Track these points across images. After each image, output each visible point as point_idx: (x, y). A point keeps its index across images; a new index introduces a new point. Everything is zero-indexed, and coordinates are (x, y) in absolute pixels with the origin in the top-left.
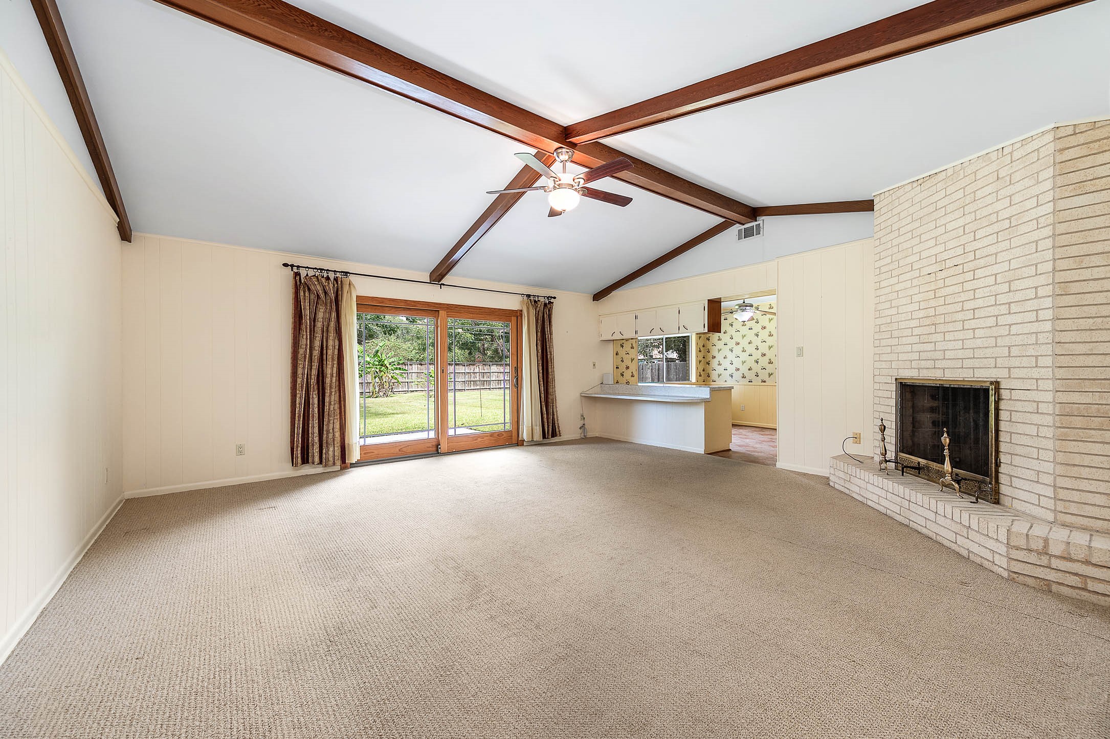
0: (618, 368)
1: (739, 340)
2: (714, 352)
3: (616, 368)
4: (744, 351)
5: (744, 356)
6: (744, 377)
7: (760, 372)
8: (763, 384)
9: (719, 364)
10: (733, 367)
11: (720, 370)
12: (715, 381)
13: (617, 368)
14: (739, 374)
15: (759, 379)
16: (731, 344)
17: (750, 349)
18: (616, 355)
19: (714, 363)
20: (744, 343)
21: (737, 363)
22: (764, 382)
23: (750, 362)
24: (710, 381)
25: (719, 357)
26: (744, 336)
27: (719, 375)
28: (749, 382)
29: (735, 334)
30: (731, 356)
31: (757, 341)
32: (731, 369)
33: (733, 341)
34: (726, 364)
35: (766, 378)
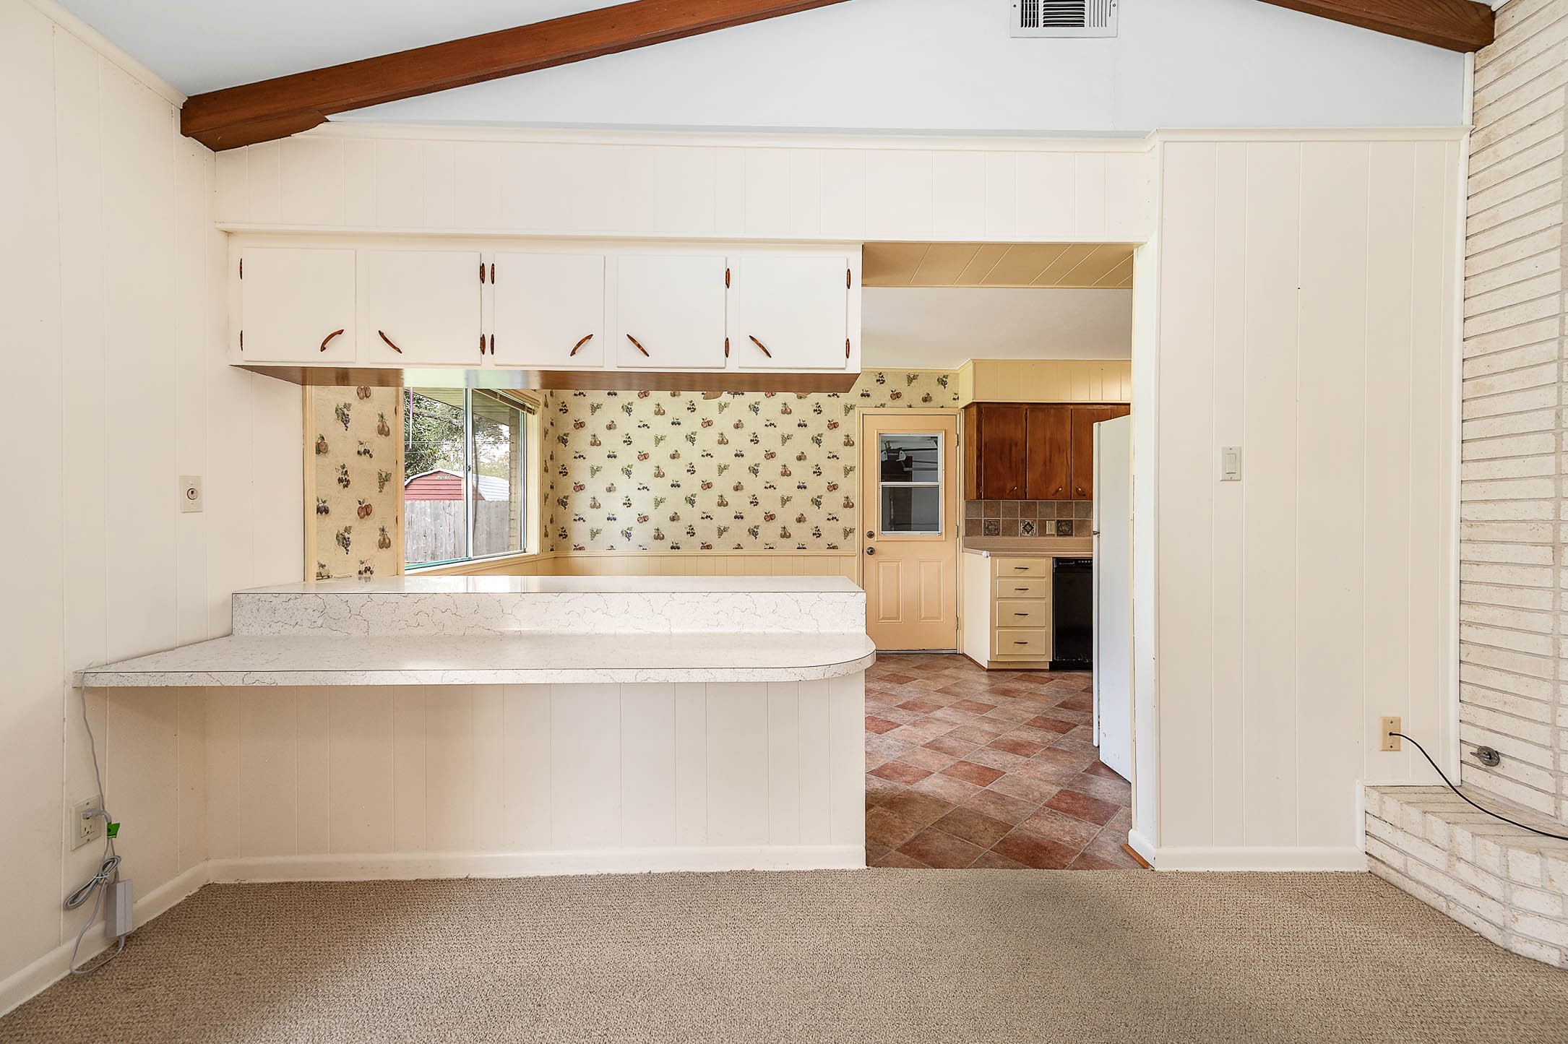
0: (327, 511)
1: (649, 448)
2: (580, 473)
3: (319, 510)
4: (659, 474)
5: (660, 488)
6: (659, 537)
7: (699, 525)
8: (706, 552)
9: (595, 505)
10: (633, 513)
11: (595, 519)
12: (580, 549)
13: (323, 510)
14: (649, 530)
15: (697, 540)
16: (627, 456)
17: (675, 471)
18: (318, 451)
19: (580, 503)
20: (659, 456)
21: (643, 503)
22: (709, 547)
23: (675, 502)
24: (567, 549)
25: (595, 487)
26: (658, 440)
27: (594, 534)
28: (672, 548)
29: (636, 434)
30: (626, 487)
31: (691, 454)
32: (627, 518)
33: (633, 451)
34: (612, 504)
35: (712, 538)
